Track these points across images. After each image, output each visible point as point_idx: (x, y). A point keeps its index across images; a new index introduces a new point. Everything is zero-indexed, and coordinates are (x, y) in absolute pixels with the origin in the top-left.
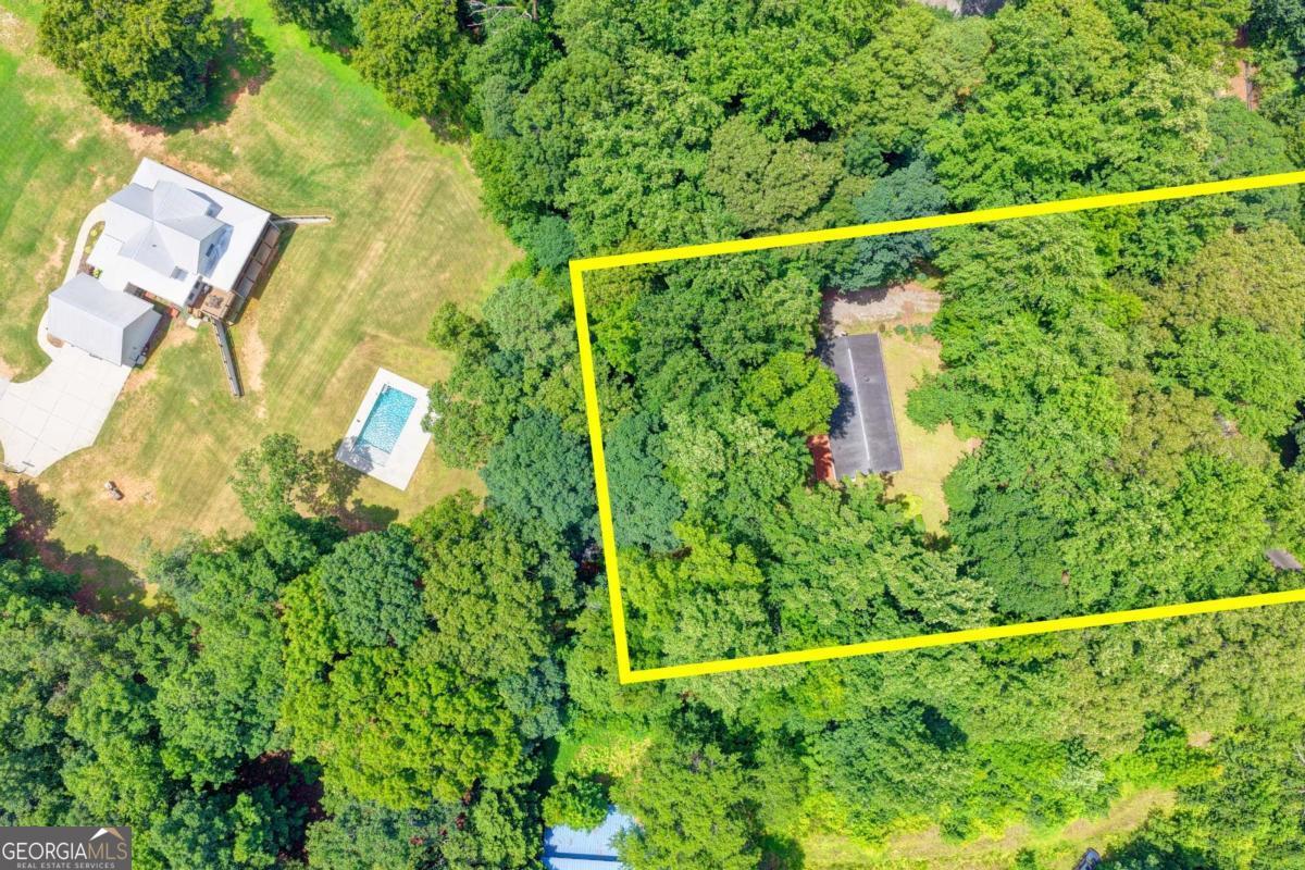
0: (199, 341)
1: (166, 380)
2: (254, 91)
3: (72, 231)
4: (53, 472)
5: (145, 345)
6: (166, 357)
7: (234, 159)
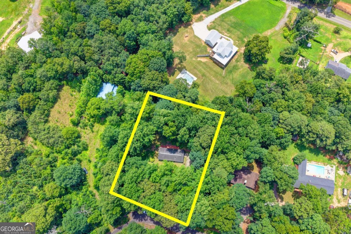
0: (207, 52)
1: (202, 46)
2: (248, 68)
3: (230, 37)
4: (192, 28)
5: (208, 44)
6: (206, 47)
7: (237, 62)
